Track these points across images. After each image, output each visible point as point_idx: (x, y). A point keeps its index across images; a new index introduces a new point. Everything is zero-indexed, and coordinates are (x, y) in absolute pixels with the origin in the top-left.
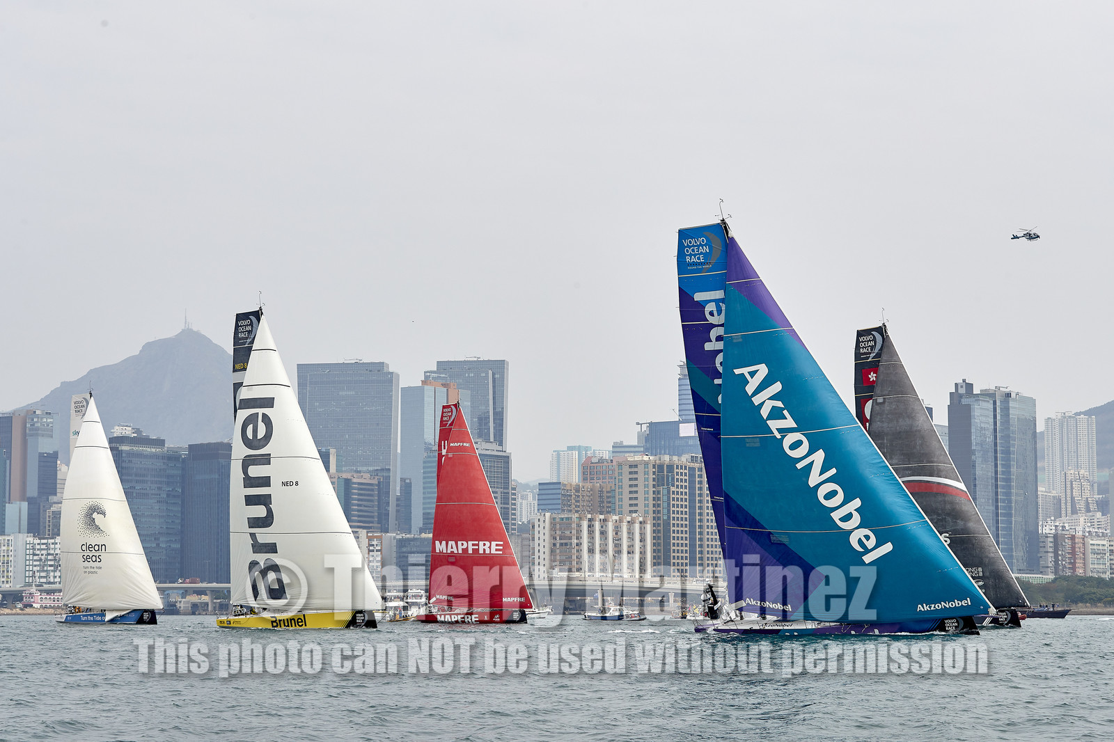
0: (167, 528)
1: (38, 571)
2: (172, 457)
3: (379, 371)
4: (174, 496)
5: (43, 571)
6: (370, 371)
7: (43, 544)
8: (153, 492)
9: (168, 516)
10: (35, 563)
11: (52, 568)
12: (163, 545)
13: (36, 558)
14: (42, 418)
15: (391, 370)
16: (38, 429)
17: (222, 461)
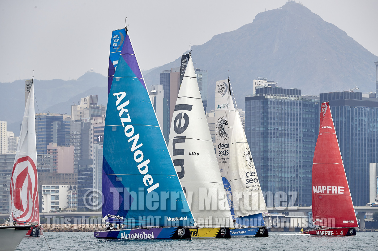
0: (304, 161)
2: (307, 104)
4: (309, 136)
8: (293, 132)
9: (304, 151)
17: (347, 106)
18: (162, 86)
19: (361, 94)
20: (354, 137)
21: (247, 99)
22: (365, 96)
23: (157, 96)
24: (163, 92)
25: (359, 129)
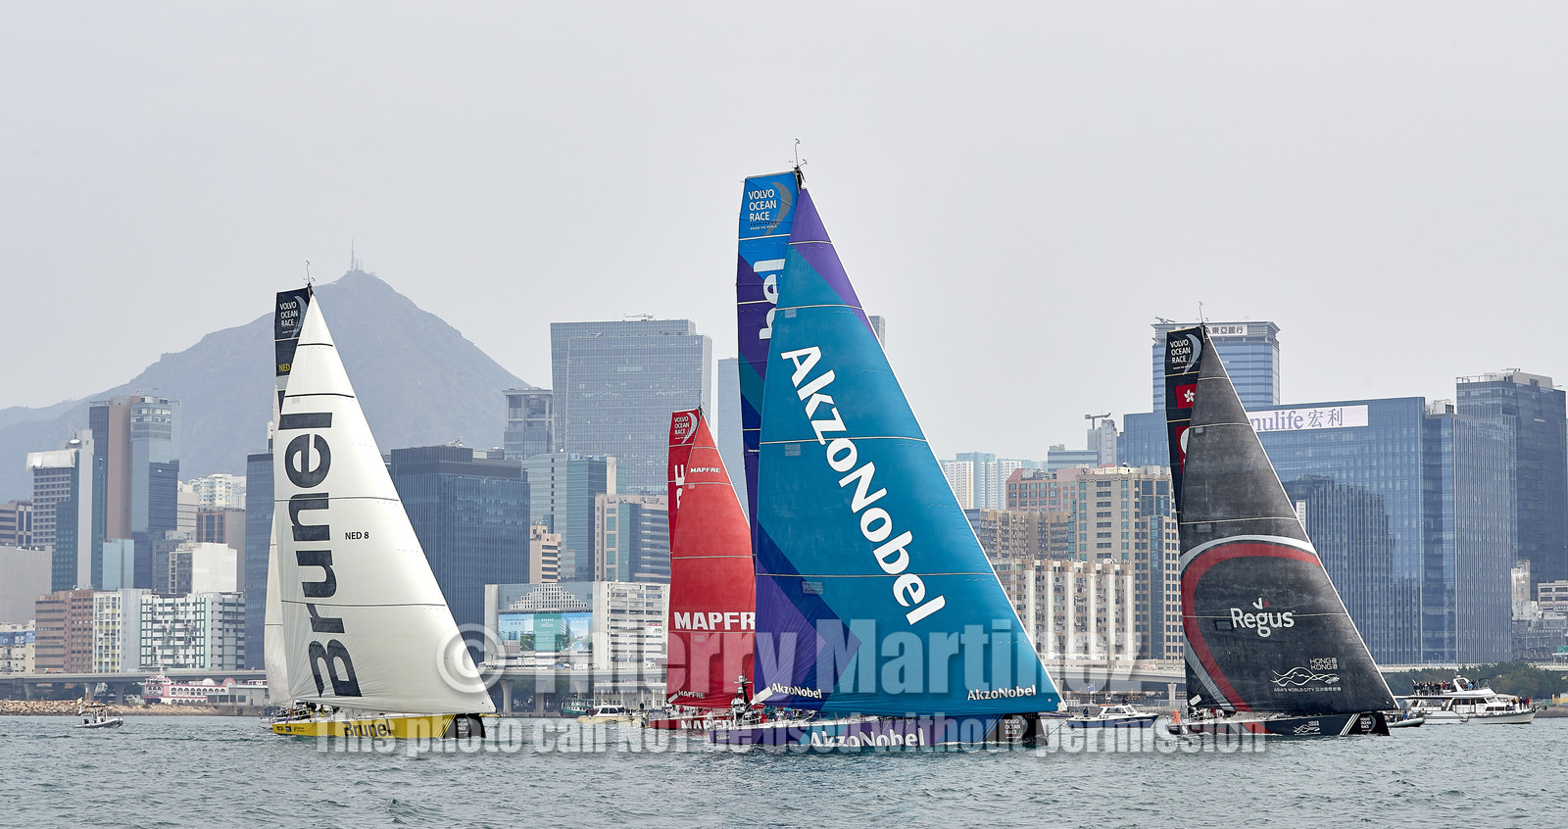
1: (159, 647)
3: (680, 334)
5: (169, 647)
6: (667, 334)
7: (167, 605)
11: (182, 643)
13: (156, 626)
14: (154, 409)
15: (698, 332)
16: (147, 426)
17: (445, 476)
18: (91, 432)
19: (470, 451)
20: (456, 534)
21: (251, 458)
22: (479, 455)
23: (80, 450)
24: (92, 442)
25: (465, 519)
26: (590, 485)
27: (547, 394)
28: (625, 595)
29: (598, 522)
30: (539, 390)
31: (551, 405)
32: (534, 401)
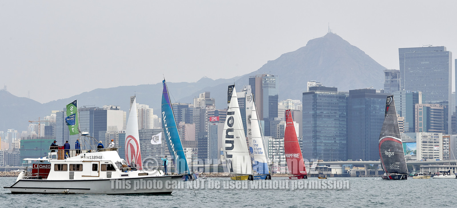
1: (275, 155)
2: (341, 97)
3: (441, 51)
5: (278, 155)
6: (437, 51)
7: (277, 141)
8: (333, 115)
9: (340, 127)
10: (273, 151)
11: (282, 154)
12: (338, 142)
13: (274, 148)
14: (270, 78)
15: (447, 50)
16: (268, 84)
17: (367, 98)
18: (250, 86)
19: (375, 90)
21: (304, 94)
23: (247, 92)
24: (251, 89)
25: (374, 112)
26: (413, 101)
27: (398, 71)
28: (427, 137)
29: (416, 113)
30: (395, 70)
31: (399, 75)
32: (394, 74)
